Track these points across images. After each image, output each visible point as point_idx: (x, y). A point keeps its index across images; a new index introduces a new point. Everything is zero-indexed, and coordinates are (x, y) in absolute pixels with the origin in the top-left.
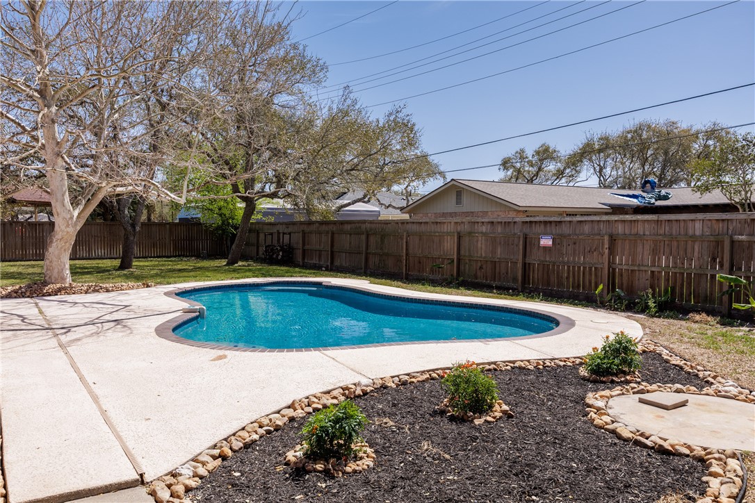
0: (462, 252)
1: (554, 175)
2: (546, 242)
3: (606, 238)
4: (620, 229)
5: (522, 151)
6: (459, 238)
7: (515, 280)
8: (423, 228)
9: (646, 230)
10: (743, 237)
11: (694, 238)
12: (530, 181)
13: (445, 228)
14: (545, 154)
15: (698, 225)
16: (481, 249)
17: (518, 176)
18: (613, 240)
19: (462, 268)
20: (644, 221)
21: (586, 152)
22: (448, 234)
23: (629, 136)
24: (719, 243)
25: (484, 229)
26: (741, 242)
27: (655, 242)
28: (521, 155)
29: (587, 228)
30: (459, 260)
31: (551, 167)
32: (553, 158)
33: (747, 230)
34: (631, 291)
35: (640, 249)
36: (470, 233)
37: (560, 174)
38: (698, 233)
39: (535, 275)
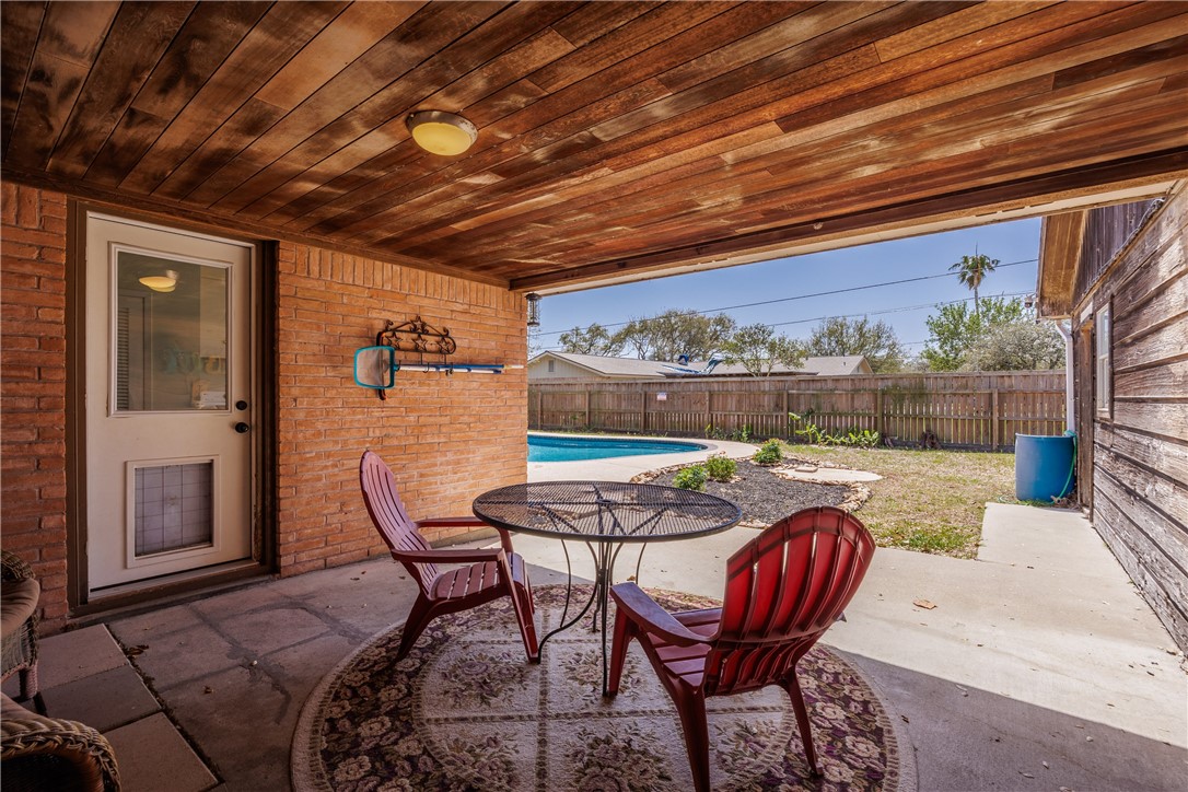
0: (592, 407)
1: (602, 349)
2: (662, 397)
3: (707, 393)
4: (716, 387)
5: (577, 329)
6: (590, 395)
7: (637, 425)
8: (556, 388)
9: (734, 387)
10: (794, 392)
11: (764, 392)
12: (585, 353)
13: (577, 389)
14: (596, 332)
15: (767, 384)
16: (609, 403)
17: (575, 348)
18: (711, 395)
19: (592, 418)
20: (732, 382)
21: (629, 332)
22: (580, 393)
23: (662, 320)
24: (779, 396)
25: (611, 389)
26: (793, 394)
27: (740, 395)
28: (577, 331)
29: (691, 387)
30: (590, 412)
31: (601, 342)
32: (602, 336)
33: (796, 387)
34: (724, 426)
35: (729, 400)
36: (599, 392)
37: (607, 349)
38: (767, 389)
39: (653, 419)
